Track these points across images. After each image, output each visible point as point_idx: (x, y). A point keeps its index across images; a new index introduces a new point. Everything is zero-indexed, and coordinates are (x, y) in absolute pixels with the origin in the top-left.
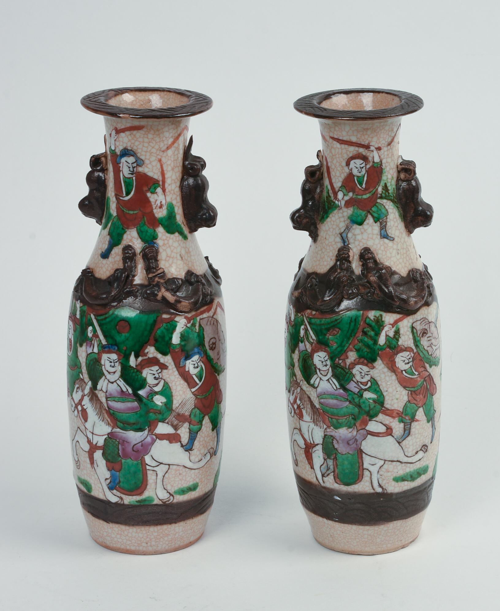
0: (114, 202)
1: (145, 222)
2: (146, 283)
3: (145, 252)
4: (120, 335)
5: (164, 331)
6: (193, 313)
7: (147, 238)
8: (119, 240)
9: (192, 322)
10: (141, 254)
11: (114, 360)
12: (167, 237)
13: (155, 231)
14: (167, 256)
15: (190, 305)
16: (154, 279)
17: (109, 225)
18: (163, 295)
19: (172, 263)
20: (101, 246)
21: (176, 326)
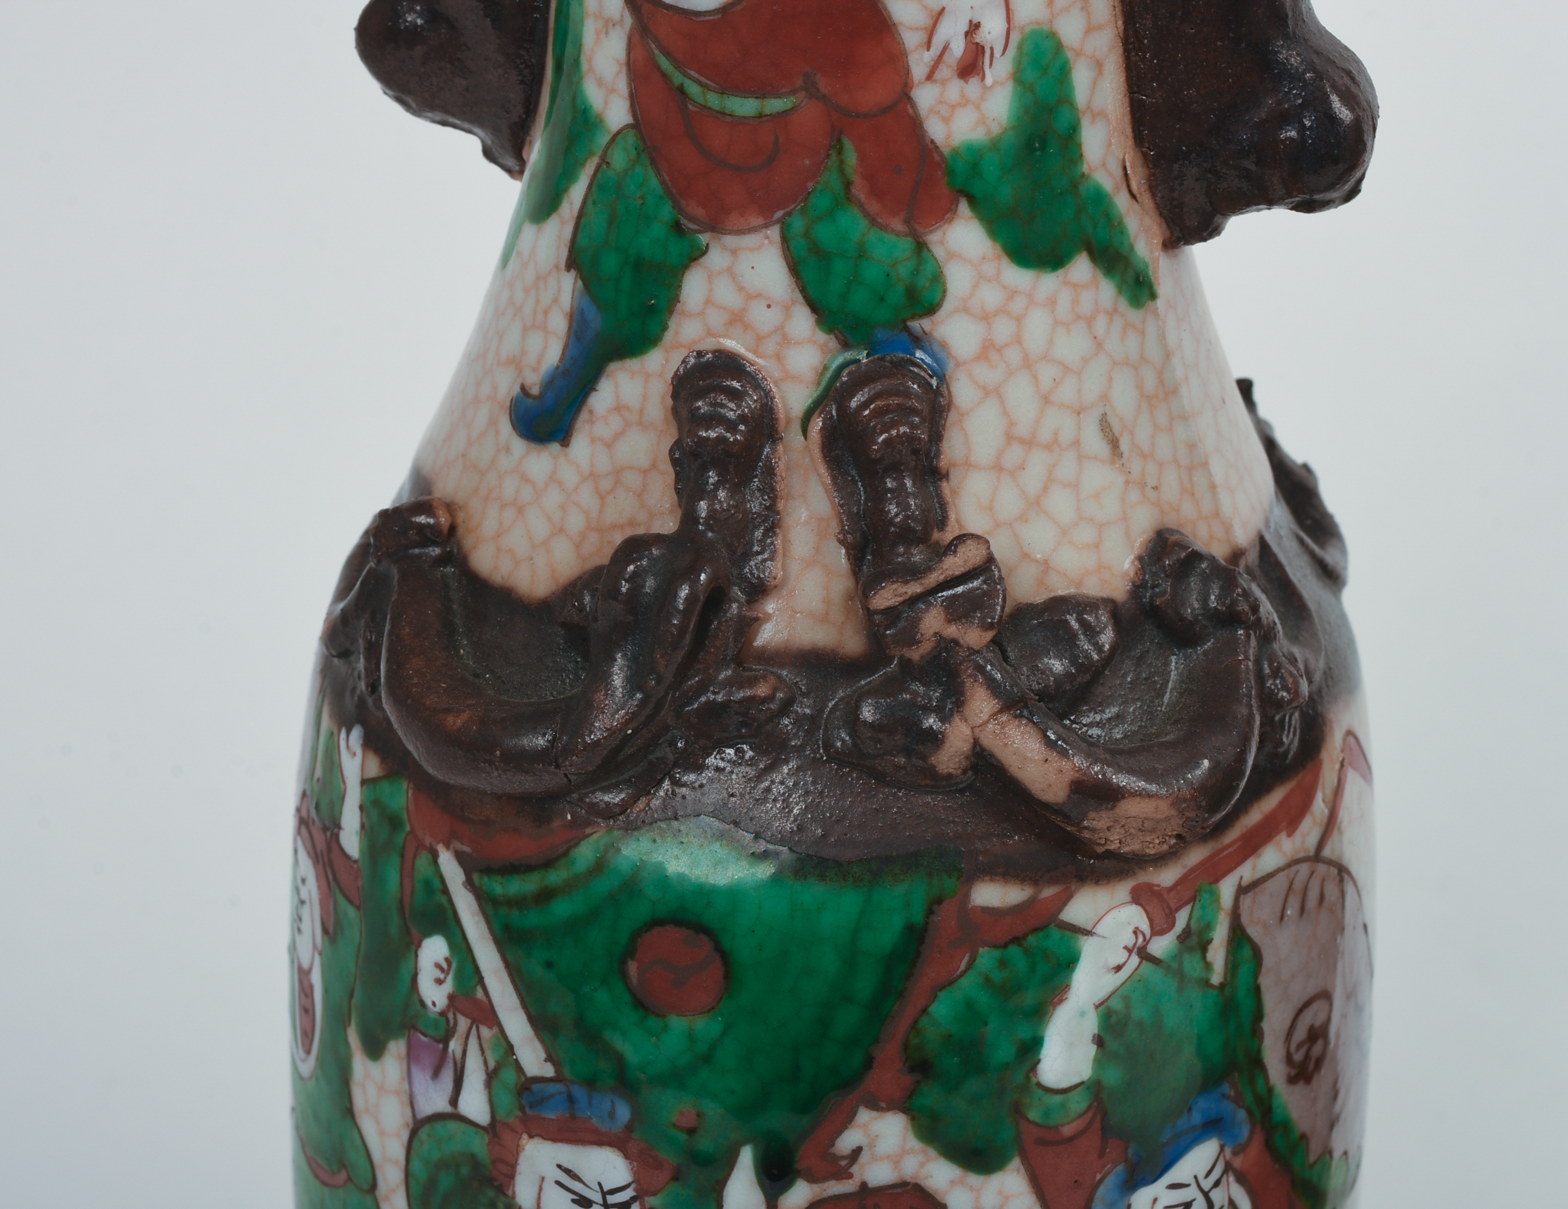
0: (608, 24)
1: (848, 185)
2: (853, 643)
3: (842, 409)
4: (653, 1022)
5: (984, 999)
6: (1196, 856)
7: (860, 302)
8: (652, 310)
9: (1182, 919)
10: (817, 424)
11: (604, 1194)
12: (1012, 294)
13: (921, 247)
14: (1010, 438)
15: (1181, 812)
16: (915, 622)
17: (577, 192)
18: (976, 742)
19: (1046, 489)
20: (511, 343)
21: (1070, 963)
